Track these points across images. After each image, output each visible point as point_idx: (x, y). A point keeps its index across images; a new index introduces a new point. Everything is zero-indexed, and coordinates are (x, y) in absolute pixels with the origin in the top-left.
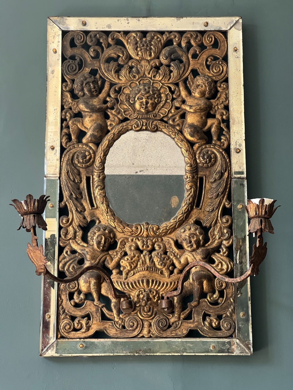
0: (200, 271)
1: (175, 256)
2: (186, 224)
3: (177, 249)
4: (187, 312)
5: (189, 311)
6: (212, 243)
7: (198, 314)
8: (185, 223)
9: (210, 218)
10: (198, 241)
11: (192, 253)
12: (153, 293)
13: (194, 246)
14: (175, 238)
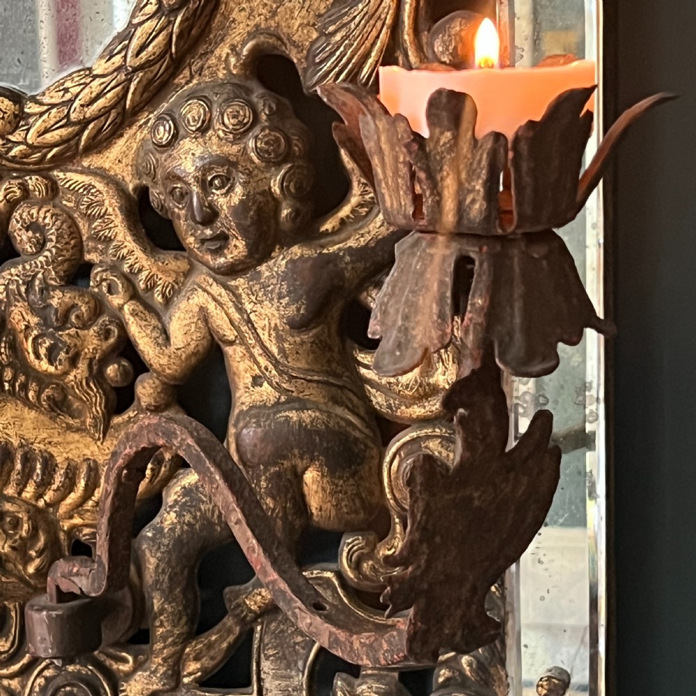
0: (277, 403)
1: (134, 295)
2: (192, 77)
3: (144, 251)
4: (220, 639)
5: (231, 638)
6: (364, 211)
7: (286, 661)
8: (186, 72)
9: (343, 39)
10: (259, 211)
11: (233, 283)
12: (16, 524)
13: (234, 242)
14: (128, 179)
